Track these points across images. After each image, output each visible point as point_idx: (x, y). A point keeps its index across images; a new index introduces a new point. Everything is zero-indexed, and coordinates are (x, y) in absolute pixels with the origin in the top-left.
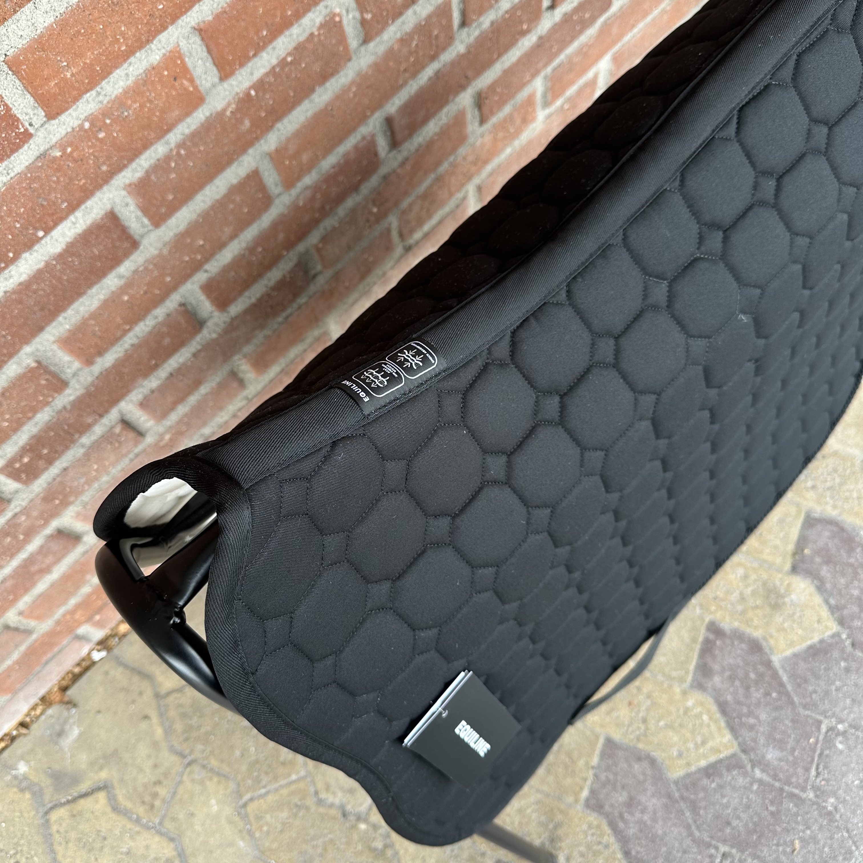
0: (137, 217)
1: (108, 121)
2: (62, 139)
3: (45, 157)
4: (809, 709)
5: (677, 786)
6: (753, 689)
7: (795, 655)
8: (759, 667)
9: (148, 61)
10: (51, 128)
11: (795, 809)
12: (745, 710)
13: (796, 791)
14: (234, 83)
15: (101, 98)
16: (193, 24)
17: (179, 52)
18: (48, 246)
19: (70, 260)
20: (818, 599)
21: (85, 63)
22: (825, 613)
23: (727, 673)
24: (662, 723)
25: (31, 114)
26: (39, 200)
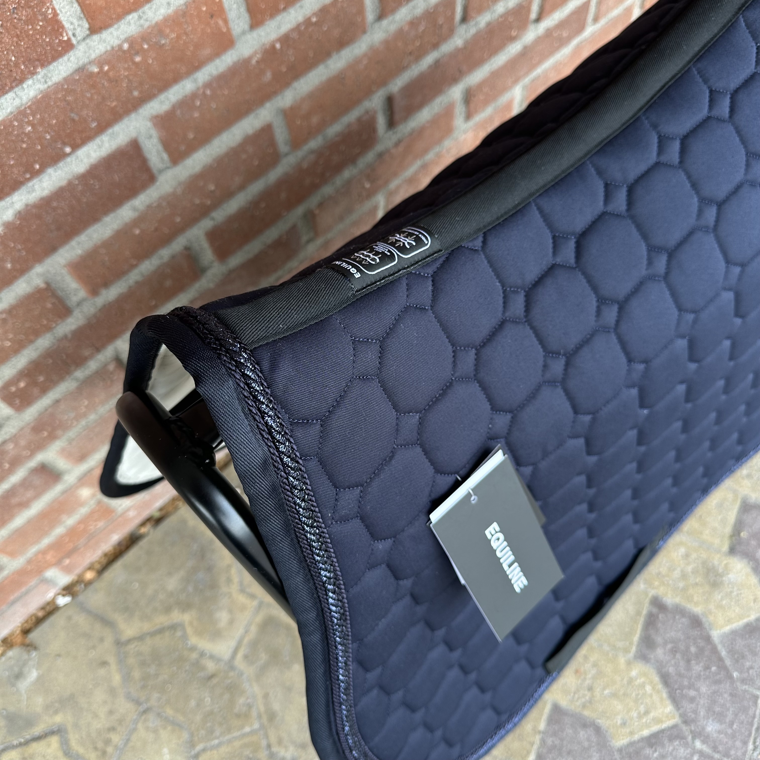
0: (158, 152)
1: (146, 46)
2: (101, 55)
3: (83, 71)
4: (746, 684)
5: (621, 754)
6: (693, 662)
7: (734, 633)
8: (699, 641)
10: (92, 43)
12: (686, 683)
14: (263, 33)
15: (142, 21)
18: (73, 165)
19: (92, 182)
20: (754, 579)
23: (669, 646)
24: (606, 692)
25: (76, 25)
26: (72, 115)
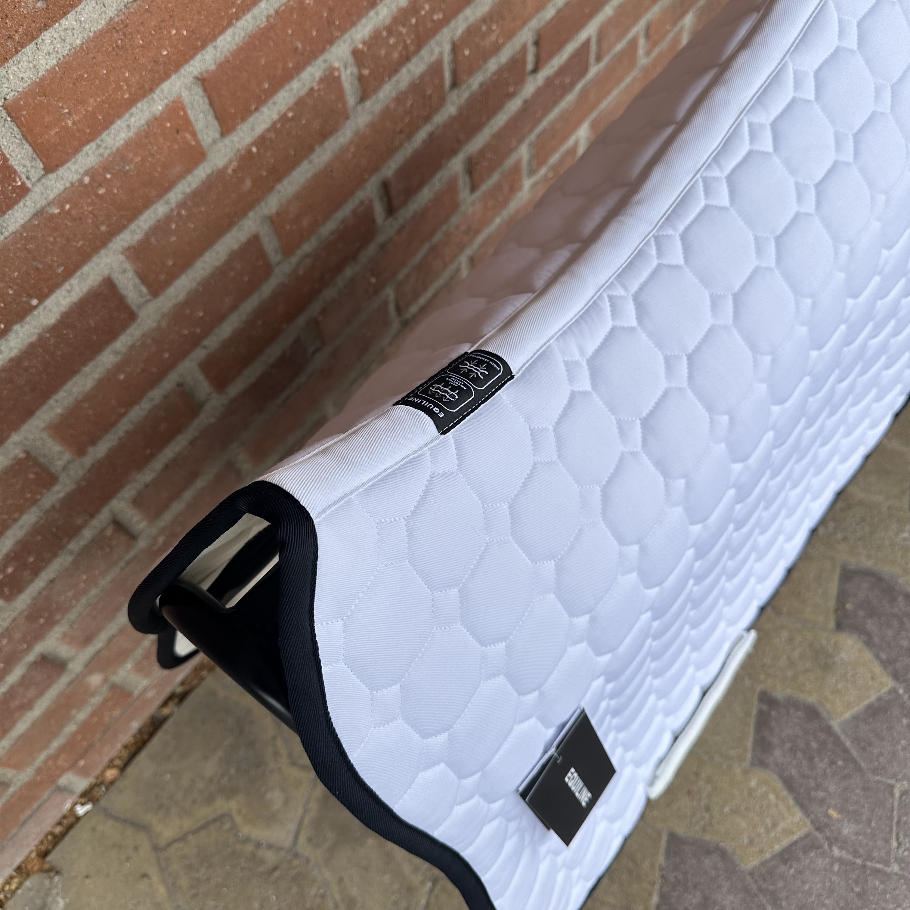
0: (135, 286)
1: (108, 176)
2: (60, 195)
3: (42, 214)
4: (878, 775)
5: (753, 878)
6: (816, 760)
7: (855, 718)
8: (819, 734)
9: (150, 112)
10: (49, 183)
11: (882, 887)
12: (812, 783)
13: (879, 866)
14: (235, 139)
15: (101, 150)
16: (196, 73)
17: (182, 103)
18: (42, 317)
19: (65, 332)
20: (868, 655)
21: (87, 111)
22: (877, 669)
23: (788, 745)
24: (726, 809)
25: (29, 166)
26: (35, 263)
